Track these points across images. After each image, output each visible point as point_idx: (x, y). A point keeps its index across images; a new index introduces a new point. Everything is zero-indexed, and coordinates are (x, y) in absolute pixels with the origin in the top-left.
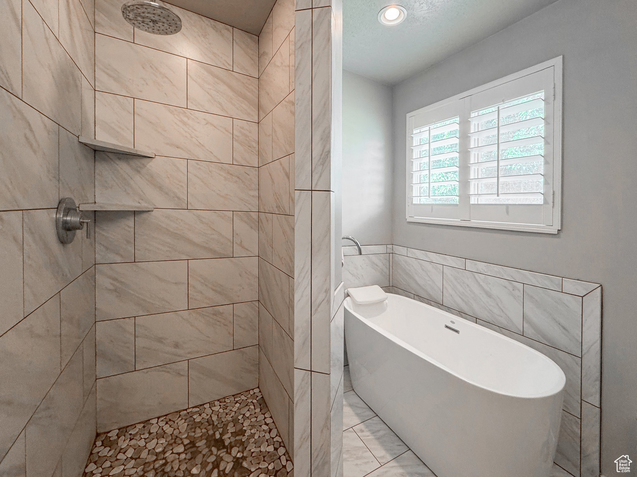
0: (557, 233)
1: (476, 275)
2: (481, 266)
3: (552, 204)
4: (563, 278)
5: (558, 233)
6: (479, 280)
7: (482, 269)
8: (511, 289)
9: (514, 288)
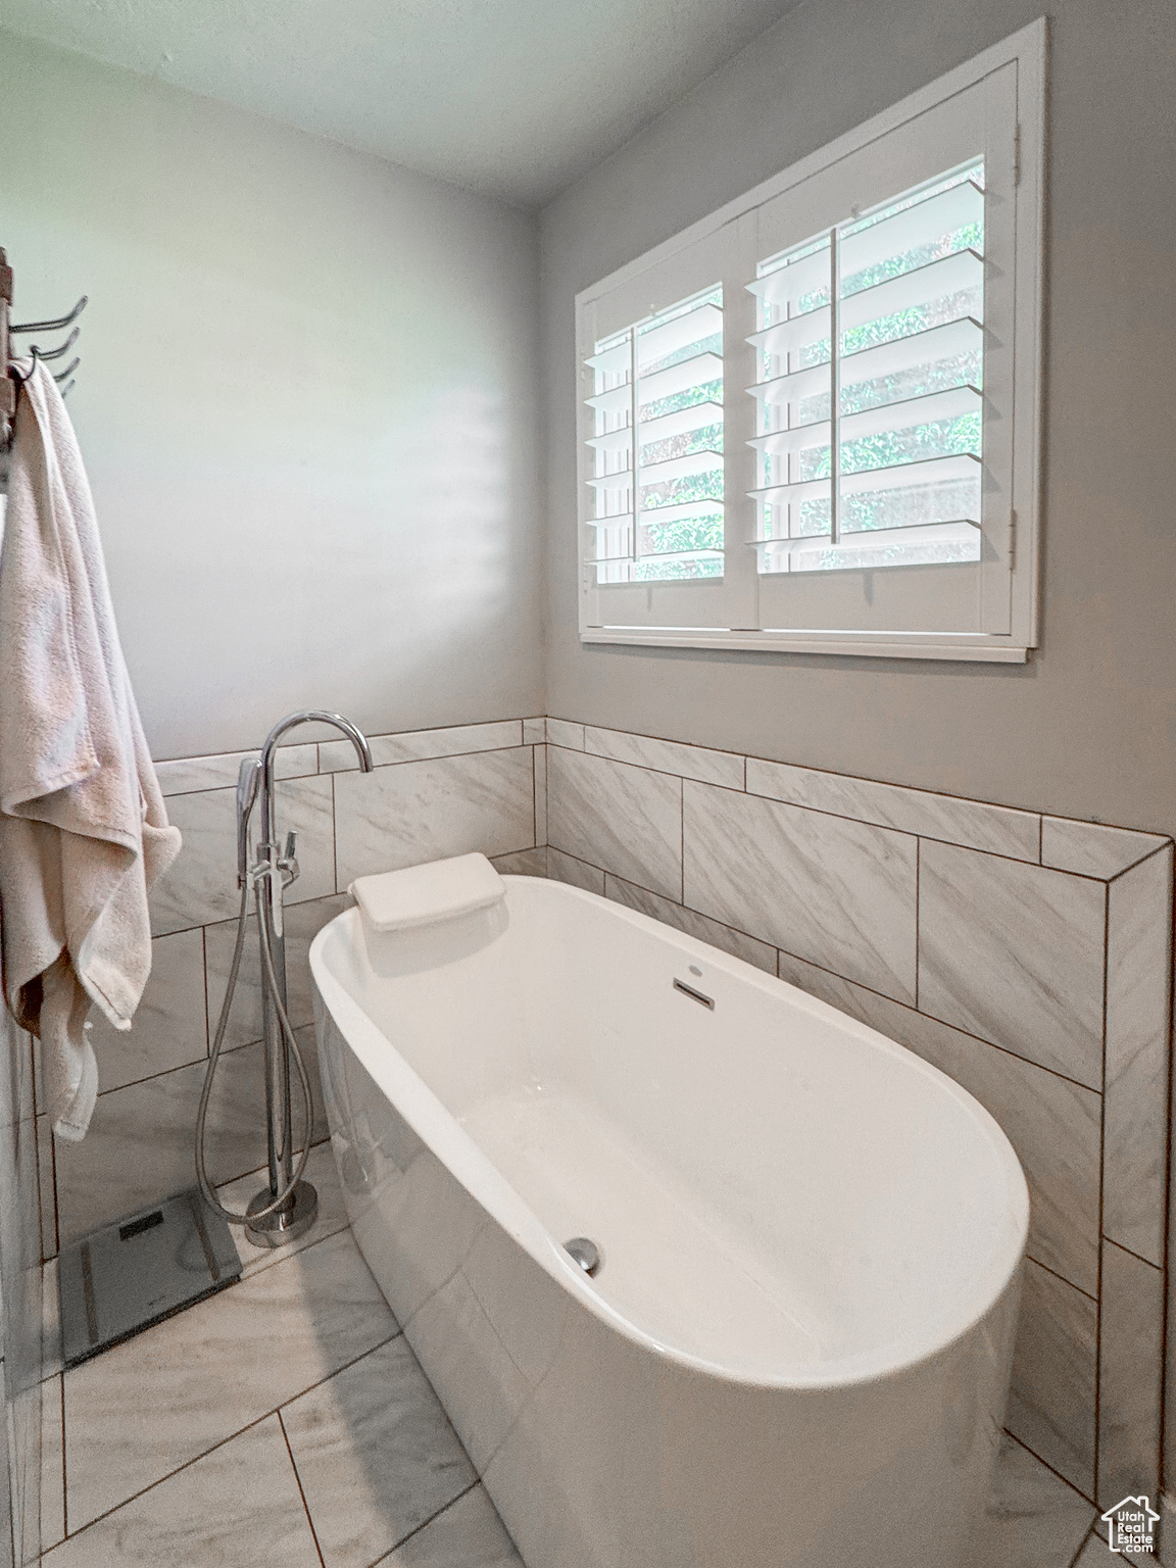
0: (1023, 660)
1: (774, 806)
2: (792, 780)
3: (1006, 558)
4: (1045, 818)
5: (1028, 660)
6: (784, 824)
7: (794, 790)
8: (879, 854)
9: (890, 852)
